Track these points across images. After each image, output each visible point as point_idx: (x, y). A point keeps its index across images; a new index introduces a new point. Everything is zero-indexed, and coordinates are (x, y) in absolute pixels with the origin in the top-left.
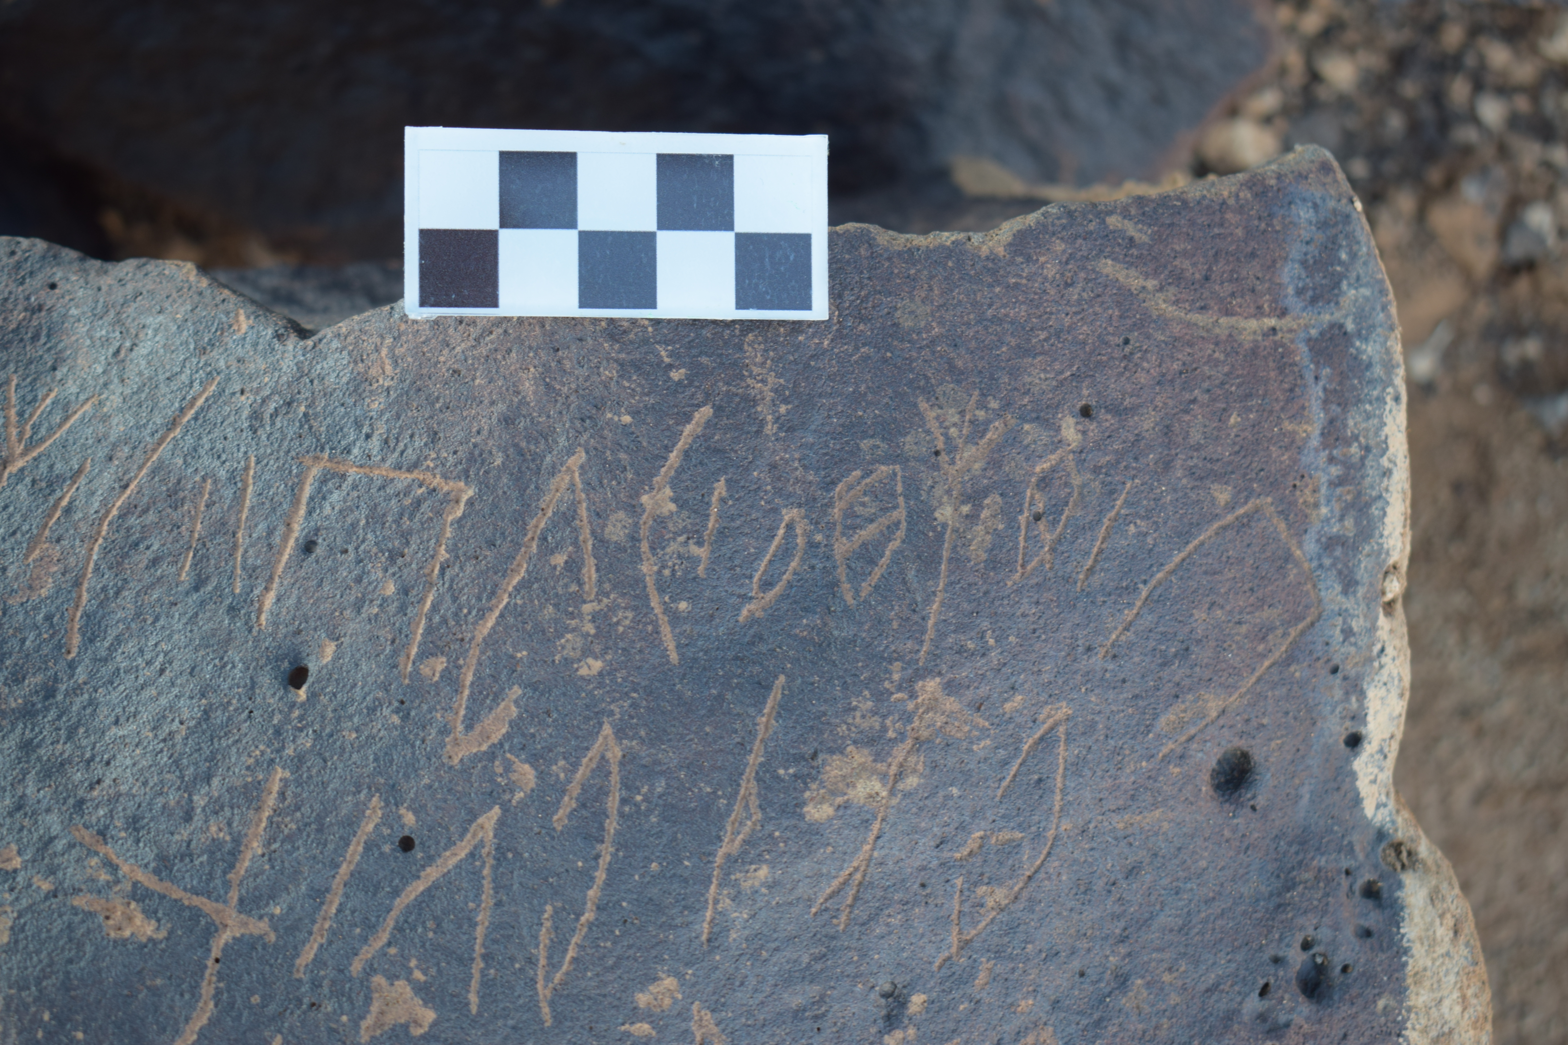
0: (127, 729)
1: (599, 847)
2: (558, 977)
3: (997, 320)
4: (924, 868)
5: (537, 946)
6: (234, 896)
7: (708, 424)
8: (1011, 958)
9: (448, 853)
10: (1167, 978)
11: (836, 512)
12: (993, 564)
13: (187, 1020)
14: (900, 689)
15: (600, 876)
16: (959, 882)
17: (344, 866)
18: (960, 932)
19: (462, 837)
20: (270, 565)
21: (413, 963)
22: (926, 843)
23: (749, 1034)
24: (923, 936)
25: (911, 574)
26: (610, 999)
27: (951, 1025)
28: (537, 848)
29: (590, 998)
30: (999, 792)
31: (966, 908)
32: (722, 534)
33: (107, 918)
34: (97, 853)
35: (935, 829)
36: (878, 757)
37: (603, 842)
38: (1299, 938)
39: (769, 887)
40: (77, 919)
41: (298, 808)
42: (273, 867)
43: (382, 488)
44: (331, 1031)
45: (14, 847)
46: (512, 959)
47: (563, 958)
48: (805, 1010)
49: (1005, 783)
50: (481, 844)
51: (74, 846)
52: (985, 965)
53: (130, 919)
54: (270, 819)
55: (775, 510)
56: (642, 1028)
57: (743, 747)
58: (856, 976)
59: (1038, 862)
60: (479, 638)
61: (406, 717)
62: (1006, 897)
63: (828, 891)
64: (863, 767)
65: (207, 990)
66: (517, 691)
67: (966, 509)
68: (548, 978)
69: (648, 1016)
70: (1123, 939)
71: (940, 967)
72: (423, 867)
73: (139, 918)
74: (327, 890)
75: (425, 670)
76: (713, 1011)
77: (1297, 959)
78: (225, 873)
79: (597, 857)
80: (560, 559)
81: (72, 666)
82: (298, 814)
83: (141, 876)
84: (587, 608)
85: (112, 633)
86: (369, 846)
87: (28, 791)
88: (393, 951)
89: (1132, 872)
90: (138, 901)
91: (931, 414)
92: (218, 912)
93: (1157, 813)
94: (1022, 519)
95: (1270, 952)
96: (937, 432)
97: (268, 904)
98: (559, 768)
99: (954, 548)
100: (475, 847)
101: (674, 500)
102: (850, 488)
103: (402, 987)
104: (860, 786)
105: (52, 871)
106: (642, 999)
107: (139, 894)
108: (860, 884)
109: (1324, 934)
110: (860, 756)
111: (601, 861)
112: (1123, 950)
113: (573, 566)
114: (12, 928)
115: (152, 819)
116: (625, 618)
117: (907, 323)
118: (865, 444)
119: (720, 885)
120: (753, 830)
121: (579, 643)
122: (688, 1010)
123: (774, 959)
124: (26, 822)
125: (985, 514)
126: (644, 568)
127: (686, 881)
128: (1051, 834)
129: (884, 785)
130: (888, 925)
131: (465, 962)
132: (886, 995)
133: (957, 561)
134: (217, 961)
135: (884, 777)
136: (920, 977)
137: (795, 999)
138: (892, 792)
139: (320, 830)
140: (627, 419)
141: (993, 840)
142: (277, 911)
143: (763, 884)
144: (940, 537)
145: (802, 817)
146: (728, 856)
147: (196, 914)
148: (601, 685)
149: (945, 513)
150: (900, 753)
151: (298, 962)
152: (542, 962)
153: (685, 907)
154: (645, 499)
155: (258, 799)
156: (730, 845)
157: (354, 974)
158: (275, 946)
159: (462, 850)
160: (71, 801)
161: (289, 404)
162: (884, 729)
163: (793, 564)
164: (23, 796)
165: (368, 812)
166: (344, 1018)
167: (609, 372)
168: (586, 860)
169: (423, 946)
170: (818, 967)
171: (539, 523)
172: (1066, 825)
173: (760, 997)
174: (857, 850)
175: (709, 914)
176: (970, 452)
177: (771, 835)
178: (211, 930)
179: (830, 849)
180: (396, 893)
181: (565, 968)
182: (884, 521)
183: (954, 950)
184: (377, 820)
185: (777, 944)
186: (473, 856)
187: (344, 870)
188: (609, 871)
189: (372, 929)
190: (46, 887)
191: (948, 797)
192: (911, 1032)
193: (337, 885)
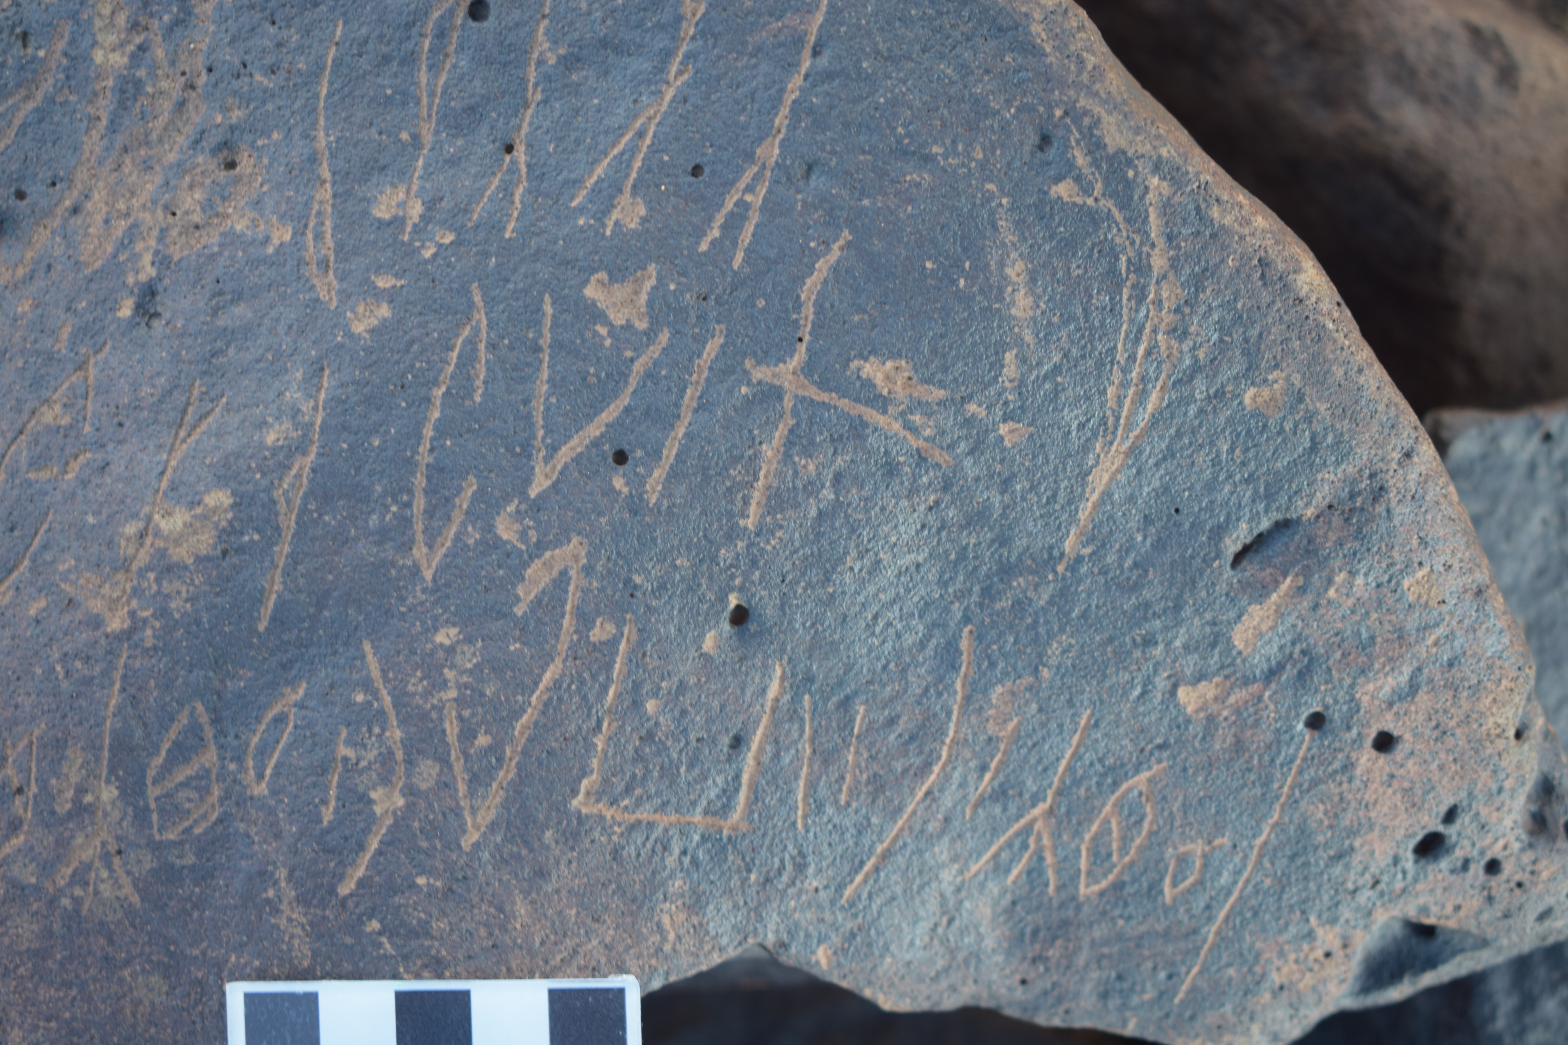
0: (907, 560)
1: (430, 460)
2: (466, 332)
3: (67, 985)
4: (121, 442)
5: (487, 361)
6: (788, 403)
7: (341, 877)
8: (38, 353)
9: (579, 450)
11: (217, 792)
12: (60, 745)
13: (825, 282)
14: (145, 621)
15: (428, 432)
16: (87, 429)
17: (680, 435)
18: (86, 379)
19: (566, 467)
20: (776, 724)
21: (608, 342)
22: (118, 468)
23: (283, 277)
24: (121, 375)
25: (139, 733)
26: (416, 311)
27: (93, 286)
28: (491, 457)
29: (435, 311)
30: (50, 517)
31: (80, 402)
32: (324, 770)
33: (910, 378)
34: (926, 439)
35: (109, 481)
36: (162, 553)
37: (428, 465)
39: (265, 423)
40: (938, 376)
41: (729, 489)
42: (750, 431)
43: (665, 804)
44: (683, 274)
45: (1007, 444)
46: (511, 348)
47: (461, 351)
48: (232, 301)
49: (45, 526)
50: (547, 460)
51: (948, 446)
52: (62, 347)
53: (887, 378)
54: (756, 479)
55: (274, 793)
56: (384, 282)
57: (294, 560)
58: (183, 335)
59: (13, 448)
60: (558, 661)
61: (628, 581)
62: (43, 414)
63: (210, 419)
64: (177, 543)
65: (809, 311)
66: (519, 610)
67: (88, 798)
68: (476, 331)
69: (378, 295)
71: (105, 343)
72: (602, 435)
73: (879, 379)
74: (696, 411)
75: (611, 628)
76: (317, 300)
78: (798, 425)
79: (432, 450)
80: (483, 740)
81: (967, 619)
82: (728, 484)
83: (881, 420)
84: (453, 694)
85: (929, 651)
86: (656, 454)
87: (999, 497)
88: (629, 354)
90: (881, 395)
91: (128, 890)
92: (803, 387)
94: (34, 789)
96: (120, 873)
97: (754, 396)
98: (473, 536)
99: (97, 759)
100: (552, 457)
101: (370, 802)
102: (204, 817)
103: (618, 319)
104: (180, 524)
105: (969, 422)
106: (384, 311)
107: (881, 403)
108: (180, 426)
110: (181, 554)
111: (428, 446)
113: (468, 734)
114: (1003, 366)
115: (874, 474)
116: (416, 685)
117: (155, 979)
118: (190, 859)
119: (312, 424)
120: (281, 479)
121: (458, 659)
122: (340, 301)
123: (260, 351)
124: (998, 468)
125: (70, 794)
126: (398, 734)
127: (344, 428)
129: (157, 525)
130: (154, 386)
131: (557, 345)
132: (157, 315)
133: (93, 747)
134: (800, 340)
135: (157, 534)
136: (123, 335)
137: (241, 312)
138: (149, 519)
139: (705, 470)
140: (421, 881)
141: (55, 470)
142: (744, 390)
143: (272, 426)
144: (112, 770)
145: (234, 493)
146: (305, 454)
147: (823, 385)
148: (435, 618)
149: (108, 793)
150: (143, 558)
151: (722, 340)
152: (482, 346)
153: (344, 402)
154: (401, 802)
155: (769, 499)
156: (305, 464)
157: (666, 330)
158: (745, 355)
159: (565, 454)
160: (955, 489)
161: (767, 880)
162: (158, 580)
163: (255, 740)
164: (1003, 493)
165: (660, 488)
166: (672, 287)
167: (440, 925)
168: (443, 446)
169: (598, 360)
170: (219, 344)
171: (506, 775)
173: (273, 314)
174: (183, 461)
175: (322, 396)
176: (87, 855)
177: (264, 474)
178: (808, 369)
179: (207, 462)
180: (627, 410)
181: (460, 341)
182: (169, 785)
183: (92, 361)
184: (650, 481)
185: (258, 367)
186: (554, 449)
187: (681, 432)
188: (419, 437)
189: (649, 375)
190: (972, 408)
191: (97, 513)
192: (131, 280)
193: (687, 417)
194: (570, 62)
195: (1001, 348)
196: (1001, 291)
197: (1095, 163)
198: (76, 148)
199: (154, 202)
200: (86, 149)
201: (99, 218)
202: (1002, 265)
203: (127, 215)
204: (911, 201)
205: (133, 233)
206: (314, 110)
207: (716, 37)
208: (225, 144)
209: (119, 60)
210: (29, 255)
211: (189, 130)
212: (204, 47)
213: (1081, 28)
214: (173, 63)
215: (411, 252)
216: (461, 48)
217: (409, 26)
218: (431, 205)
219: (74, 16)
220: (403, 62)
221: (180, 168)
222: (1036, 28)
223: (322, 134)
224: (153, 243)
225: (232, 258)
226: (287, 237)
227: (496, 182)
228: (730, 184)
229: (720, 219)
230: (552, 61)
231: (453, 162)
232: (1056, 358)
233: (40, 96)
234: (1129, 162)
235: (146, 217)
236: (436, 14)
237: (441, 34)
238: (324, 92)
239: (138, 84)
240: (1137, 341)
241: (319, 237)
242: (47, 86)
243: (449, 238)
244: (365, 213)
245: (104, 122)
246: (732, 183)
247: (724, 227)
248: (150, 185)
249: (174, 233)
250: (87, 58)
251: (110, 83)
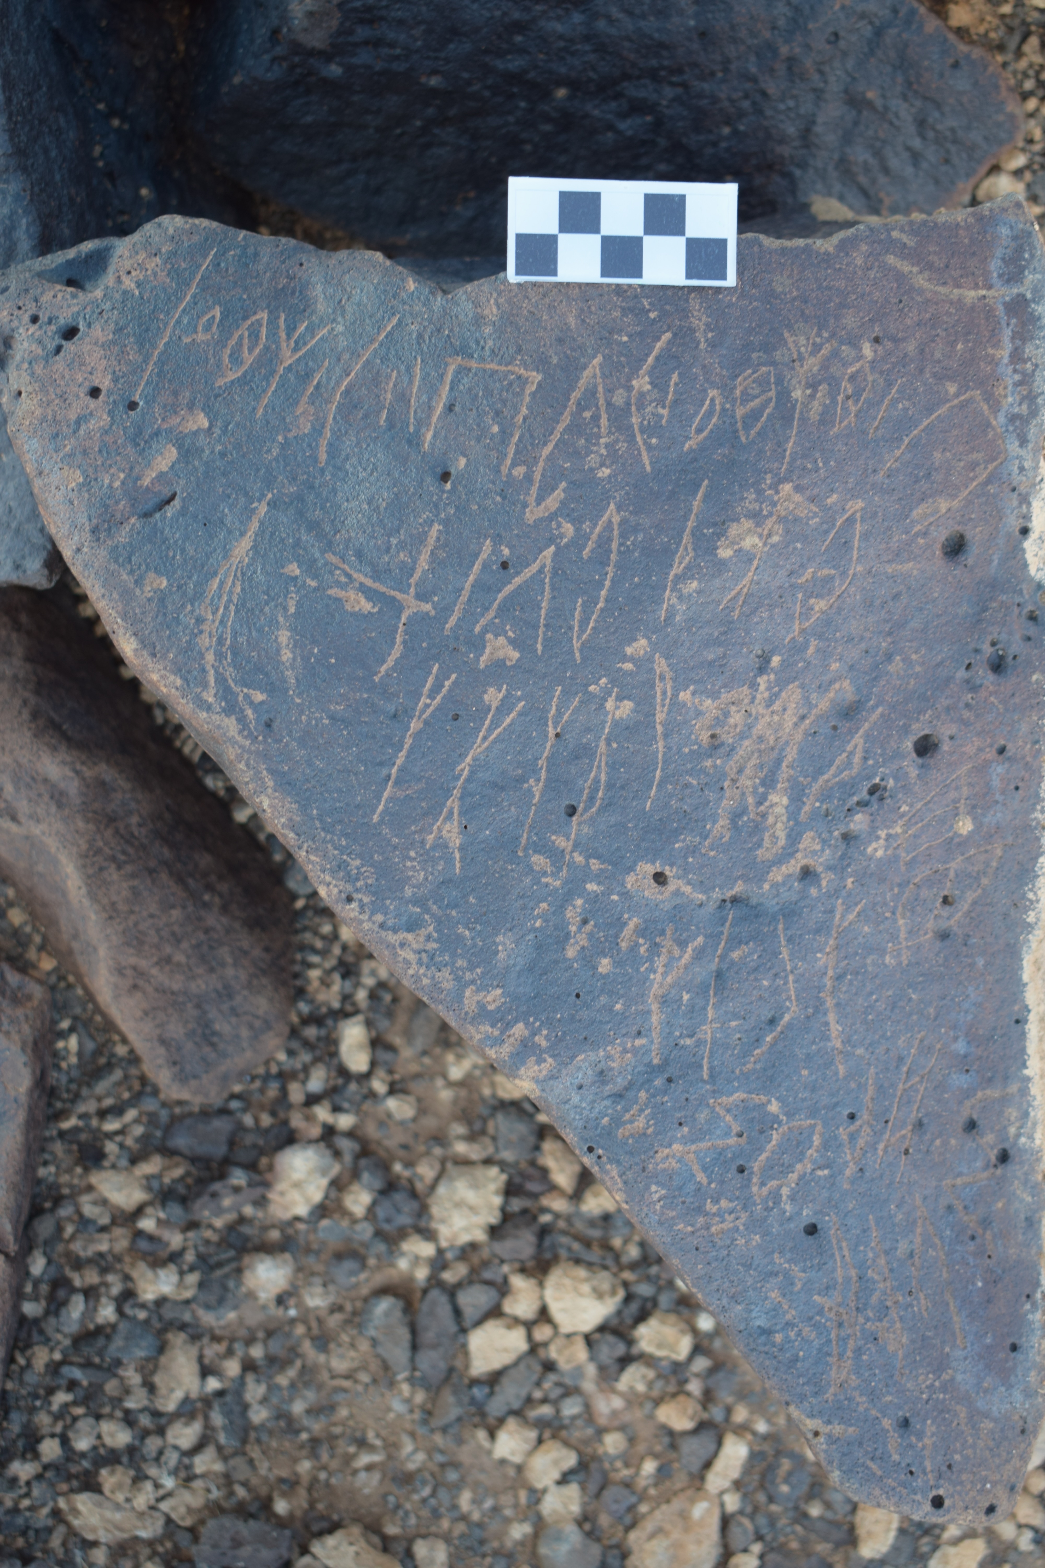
0: (354, 504)
1: (607, 568)
2: (584, 637)
3: (829, 288)
4: (781, 587)
5: (574, 620)
6: (413, 591)
7: (669, 342)
8: (827, 639)
9: (527, 570)
10: (914, 657)
11: (738, 392)
12: (822, 422)
13: (389, 655)
14: (770, 488)
15: (608, 583)
17: (472, 576)
18: (800, 624)
19: (534, 562)
20: (429, 417)
21: (508, 627)
22: (783, 573)
23: (685, 672)
24: (780, 624)
25: (777, 426)
26: (612, 650)
27: (794, 675)
28: (575, 568)
29: (601, 649)
30: (824, 548)
31: (804, 610)
32: (676, 402)
33: (346, 601)
34: (339, 568)
35: (788, 566)
36: (758, 525)
37: (609, 566)
38: (989, 638)
39: (698, 593)
40: (331, 602)
41: (447, 546)
42: (434, 576)
43: (491, 376)
44: (466, 663)
45: (296, 564)
46: (561, 627)
47: (588, 627)
48: (715, 661)
49: (827, 543)
50: (545, 566)
51: (328, 564)
52: (813, 643)
53: (359, 602)
54: (432, 551)
55: (705, 391)
56: (628, 666)
57: (686, 518)
58: (743, 644)
59: (844, 588)
60: (544, 456)
61: (504, 498)
62: (826, 606)
63: (730, 597)
64: (749, 530)
65: (399, 639)
66: (564, 484)
67: (808, 392)
68: (579, 637)
69: (631, 659)
70: (890, 634)
71: (789, 642)
72: (514, 578)
73: (363, 601)
74: (463, 589)
75: (515, 473)
76: (666, 659)
77: (987, 650)
78: (408, 579)
79: (607, 574)
80: (587, 414)
81: (322, 471)
82: (447, 549)
83: (363, 580)
84: (602, 441)
85: (343, 454)
86: (485, 566)
87: (302, 536)
88: (497, 621)
89: (896, 597)
90: (363, 592)
91: (790, 340)
92: (404, 599)
93: (911, 564)
94: (840, 398)
95: (973, 646)
96: (794, 350)
97: (431, 595)
98: (586, 526)
99: (801, 413)
100: (542, 567)
101: (651, 383)
102: (745, 379)
103: (501, 640)
104: (748, 540)
105: (316, 577)
106: (629, 650)
107: (363, 589)
108: (747, 594)
109: (1004, 637)
110: (747, 524)
111: (608, 576)
112: (889, 640)
113: (596, 418)
114: (296, 605)
115: (369, 551)
116: (622, 446)
117: (780, 289)
118: (755, 355)
119: (671, 590)
120: (690, 562)
121: (598, 460)
122: (653, 657)
123: (699, 633)
124: (301, 552)
125: (819, 395)
126: (634, 420)
127: (653, 588)
128: (851, 572)
129: (761, 540)
130: (761, 617)
131: (536, 627)
132: (758, 657)
133: (803, 420)
134: (404, 624)
135: (760, 536)
136: (778, 647)
137: (710, 655)
138: (765, 544)
139: (459, 557)
140: (625, 339)
141: (820, 574)
142: (436, 599)
143: (694, 591)
144: (794, 407)
145: (716, 555)
146: (676, 575)
147: (394, 599)
148: (609, 482)
149: (797, 394)
150: (769, 523)
151: (447, 626)
152: (577, 629)
153: (653, 602)
154: (634, 382)
155: (426, 540)
156: (676, 570)
157: (477, 633)
158: (435, 618)
159: (535, 567)
160: (325, 541)
161: (439, 331)
162: (761, 510)
163: (714, 420)
164: (299, 539)
165: (484, 548)
166: (472, 656)
167: (616, 314)
168: (600, 576)
169: (514, 618)
170: (723, 638)
171: (577, 395)
172: (859, 568)
173: (691, 652)
174: (745, 575)
175: (665, 606)
176: (812, 360)
177: (699, 565)
178: (401, 608)
179: (731, 574)
180: (500, 591)
181: (588, 632)
182: (763, 397)
183: (797, 633)
184: (489, 552)
185: (701, 624)
186: (541, 571)
187: (471, 578)
188: (612, 581)
189: (487, 609)
190: (314, 584)
191: (795, 549)
192: (772, 677)
193: (468, 586)
194: (523, 779)
195: (297, 614)
196: (295, 646)
197: (242, 711)
198: (801, 751)
199: (756, 718)
200: (795, 751)
201: (789, 712)
202: (294, 659)
203: (773, 712)
204: (341, 695)
205: (769, 703)
206: (664, 762)
207: (442, 788)
208: (716, 748)
209: (773, 798)
210: (832, 695)
211: (736, 758)
212: (725, 802)
213: (247, 783)
214: (743, 794)
215: (613, 682)
216: (582, 791)
217: (609, 805)
218: (601, 706)
219: (797, 823)
220: (614, 785)
221: (742, 736)
222: (271, 783)
223: (661, 749)
224: (759, 696)
225: (713, 685)
226: (682, 694)
227: (566, 717)
228: (438, 708)
229: (444, 691)
230: (532, 781)
231: (588, 730)
232: (267, 609)
233: (820, 781)
234: (224, 710)
235: (762, 710)
236: (594, 810)
237: (592, 799)
238: (658, 772)
239: (763, 783)
240: (223, 616)
241: (664, 693)
242: (816, 787)
243: (592, 688)
244: (638, 704)
245: (784, 764)
246: (437, 709)
247: (443, 686)
248: (759, 728)
249: (746, 701)
250: (792, 800)
251: (779, 786)
